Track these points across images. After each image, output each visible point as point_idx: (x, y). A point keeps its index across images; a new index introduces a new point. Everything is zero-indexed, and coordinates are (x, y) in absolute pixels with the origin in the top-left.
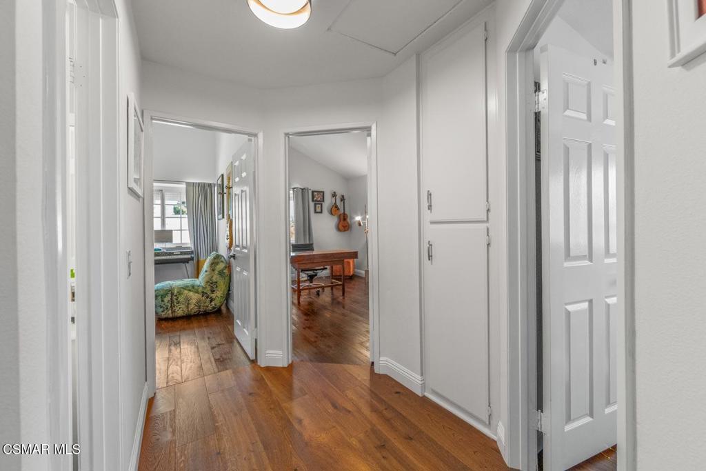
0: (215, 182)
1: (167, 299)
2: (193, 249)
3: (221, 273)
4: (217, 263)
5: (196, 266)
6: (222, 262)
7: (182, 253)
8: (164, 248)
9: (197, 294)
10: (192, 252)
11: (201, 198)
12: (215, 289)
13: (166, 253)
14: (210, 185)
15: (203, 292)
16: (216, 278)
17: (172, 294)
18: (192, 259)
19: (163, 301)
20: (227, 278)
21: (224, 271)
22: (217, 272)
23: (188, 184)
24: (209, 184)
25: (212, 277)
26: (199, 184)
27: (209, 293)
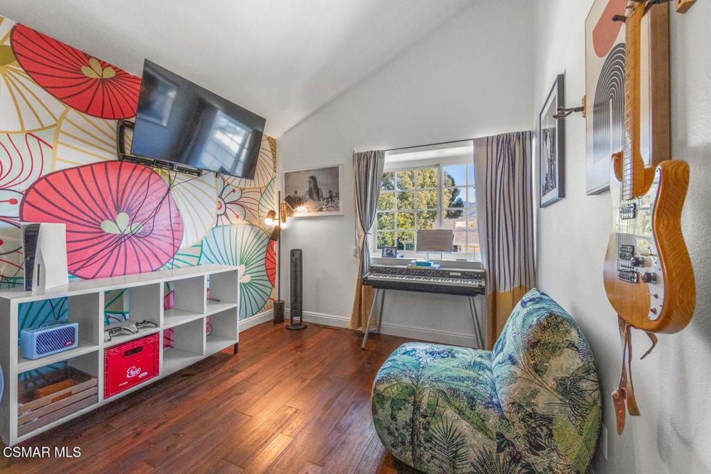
0: (533, 127)
1: (404, 416)
2: (485, 267)
3: (568, 389)
4: (555, 349)
5: (490, 302)
6: (572, 345)
7: (464, 276)
8: (436, 262)
9: (480, 435)
10: (482, 276)
11: (502, 169)
12: (543, 441)
13: (438, 271)
14: (523, 137)
15: (500, 435)
16: (545, 401)
17: (416, 406)
18: (482, 291)
19: (394, 418)
20: (594, 414)
21: (584, 385)
22: (552, 383)
23: (478, 142)
24: (518, 135)
25: (534, 394)
26: (498, 138)
27: (521, 445)
